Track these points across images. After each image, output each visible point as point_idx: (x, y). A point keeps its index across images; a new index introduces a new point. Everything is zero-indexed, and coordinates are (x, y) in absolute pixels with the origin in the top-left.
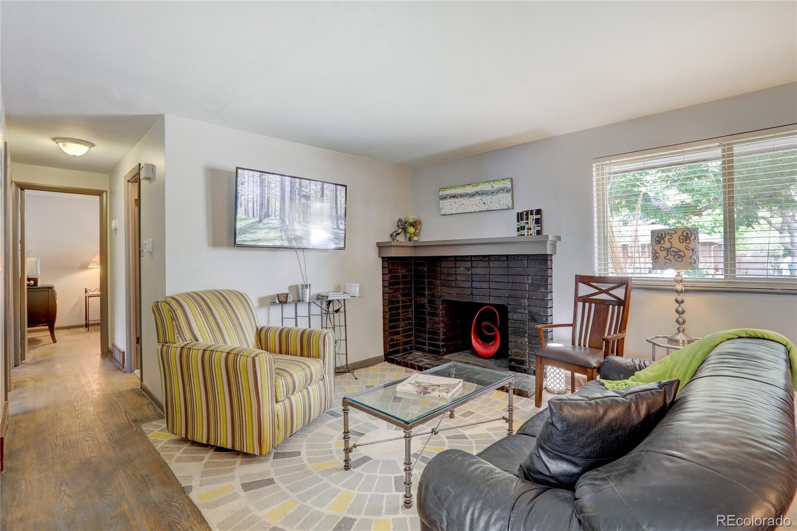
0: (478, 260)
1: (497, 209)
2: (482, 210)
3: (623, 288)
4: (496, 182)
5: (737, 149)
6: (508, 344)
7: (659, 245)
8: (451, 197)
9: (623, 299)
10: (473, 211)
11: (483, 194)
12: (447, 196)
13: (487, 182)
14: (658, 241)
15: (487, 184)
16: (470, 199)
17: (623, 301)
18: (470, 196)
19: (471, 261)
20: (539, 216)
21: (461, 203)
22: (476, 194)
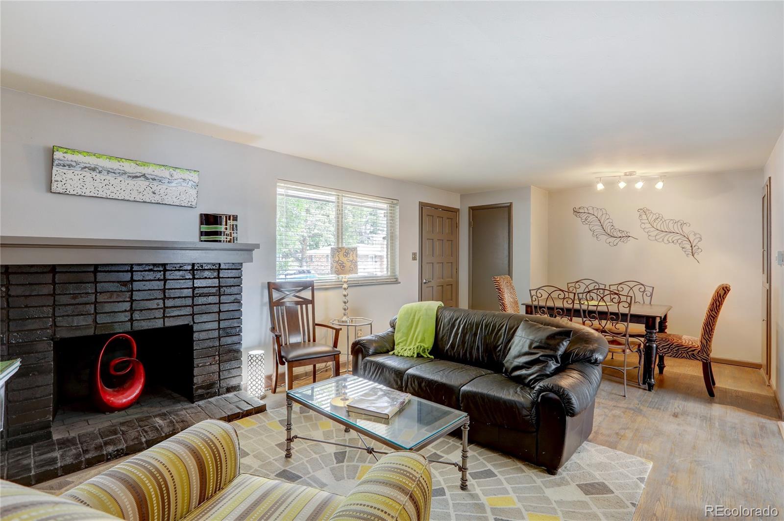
0: (145, 271)
1: (174, 204)
2: (149, 201)
3: (309, 289)
4: (178, 171)
5: (345, 200)
6: (193, 370)
7: (346, 258)
8: (85, 167)
9: (311, 299)
10: (132, 199)
11: (154, 179)
12: (74, 164)
13: (163, 166)
14: (345, 255)
15: (163, 168)
16: (127, 182)
17: (311, 301)
18: (129, 176)
19: (132, 271)
20: (235, 223)
21: (106, 182)
22: (140, 177)
